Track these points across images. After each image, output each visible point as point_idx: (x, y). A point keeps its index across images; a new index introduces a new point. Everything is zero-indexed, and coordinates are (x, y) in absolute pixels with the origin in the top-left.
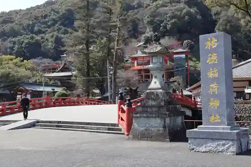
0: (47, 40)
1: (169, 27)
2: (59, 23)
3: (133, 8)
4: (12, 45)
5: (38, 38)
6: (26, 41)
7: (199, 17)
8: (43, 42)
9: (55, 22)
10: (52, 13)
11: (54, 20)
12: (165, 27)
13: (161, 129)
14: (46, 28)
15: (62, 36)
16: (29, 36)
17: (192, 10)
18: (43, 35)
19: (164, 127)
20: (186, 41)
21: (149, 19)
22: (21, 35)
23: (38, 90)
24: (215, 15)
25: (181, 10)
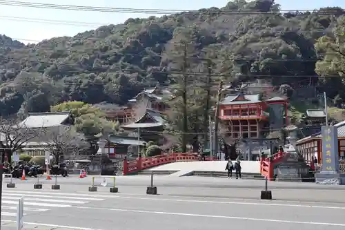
0: (110, 80)
1: (262, 67)
2: (123, 58)
3: (215, 41)
4: (67, 86)
5: (99, 77)
6: (85, 81)
7: (299, 56)
8: (105, 83)
9: (117, 57)
10: (113, 45)
11: (116, 54)
12: (257, 68)
13: (297, 175)
14: (107, 64)
15: (129, 75)
16: (89, 75)
17: (290, 46)
18: (104, 74)
19: (299, 173)
20: (283, 86)
21: (236, 57)
22: (78, 74)
23: (122, 143)
24: (319, 52)
25: (276, 47)
